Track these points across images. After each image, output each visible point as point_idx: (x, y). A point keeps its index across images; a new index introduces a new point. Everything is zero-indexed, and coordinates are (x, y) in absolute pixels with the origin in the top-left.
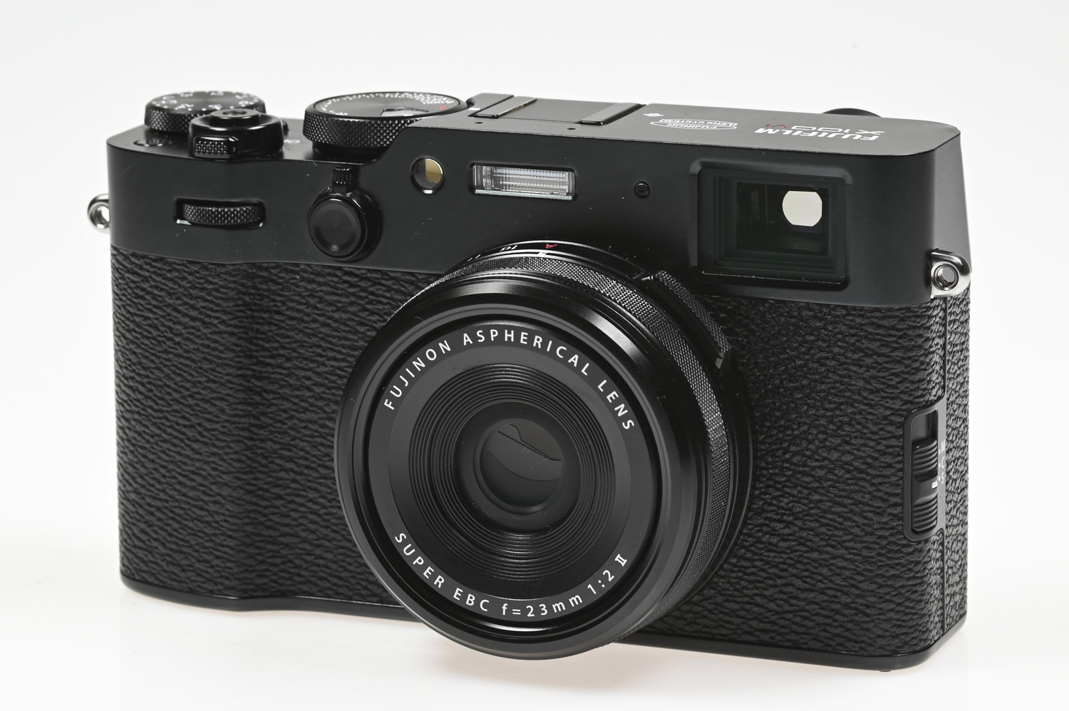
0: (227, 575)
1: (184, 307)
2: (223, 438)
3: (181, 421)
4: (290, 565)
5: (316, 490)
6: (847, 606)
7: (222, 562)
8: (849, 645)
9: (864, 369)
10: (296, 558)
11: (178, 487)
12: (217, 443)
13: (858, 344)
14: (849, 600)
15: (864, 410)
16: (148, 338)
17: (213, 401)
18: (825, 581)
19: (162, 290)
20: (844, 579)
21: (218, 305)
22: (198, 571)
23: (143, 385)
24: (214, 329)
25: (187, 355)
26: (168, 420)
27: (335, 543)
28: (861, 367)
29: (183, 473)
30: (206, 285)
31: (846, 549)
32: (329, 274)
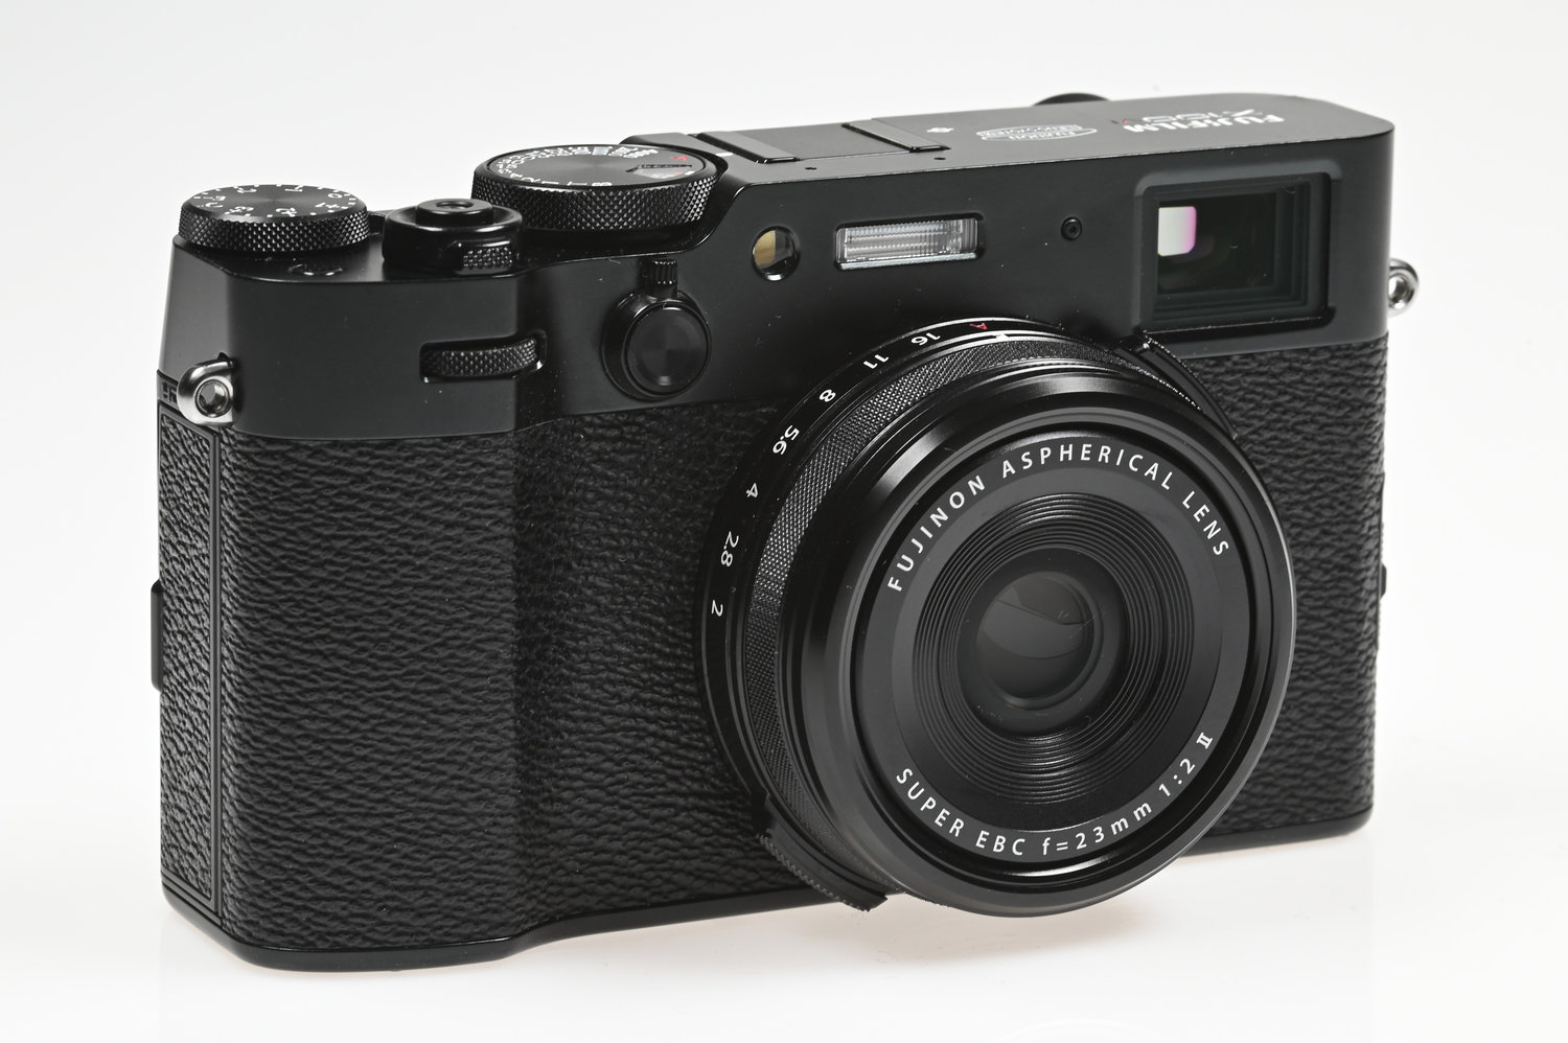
0: (494, 905)
1: (434, 510)
2: (494, 699)
3: (422, 687)
4: (561, 872)
5: (599, 751)
6: (1320, 756)
7: (487, 888)
8: (1321, 808)
9: (1350, 428)
10: (568, 861)
11: (413, 789)
12: (484, 708)
13: (1344, 396)
14: (1324, 747)
15: (1348, 484)
16: (361, 569)
17: (479, 645)
18: (1295, 728)
19: (393, 490)
20: (1318, 720)
21: (491, 497)
22: (447, 911)
23: (347, 643)
24: (486, 534)
25: (438, 583)
26: (398, 689)
27: (624, 823)
28: (1346, 425)
29: (423, 765)
30: (474, 470)
31: (1322, 677)
32: (626, 424)
